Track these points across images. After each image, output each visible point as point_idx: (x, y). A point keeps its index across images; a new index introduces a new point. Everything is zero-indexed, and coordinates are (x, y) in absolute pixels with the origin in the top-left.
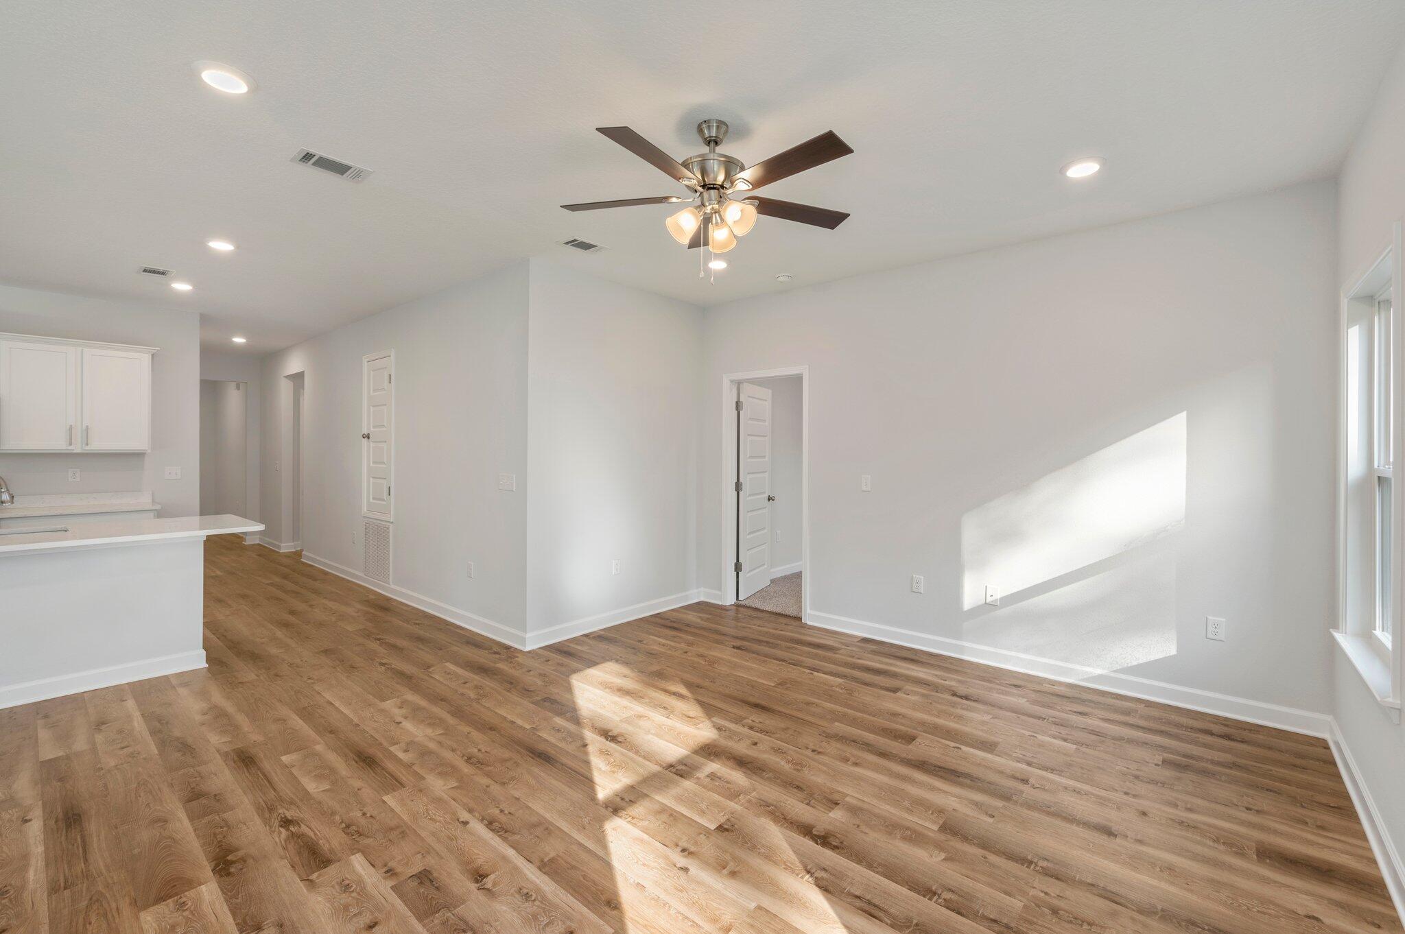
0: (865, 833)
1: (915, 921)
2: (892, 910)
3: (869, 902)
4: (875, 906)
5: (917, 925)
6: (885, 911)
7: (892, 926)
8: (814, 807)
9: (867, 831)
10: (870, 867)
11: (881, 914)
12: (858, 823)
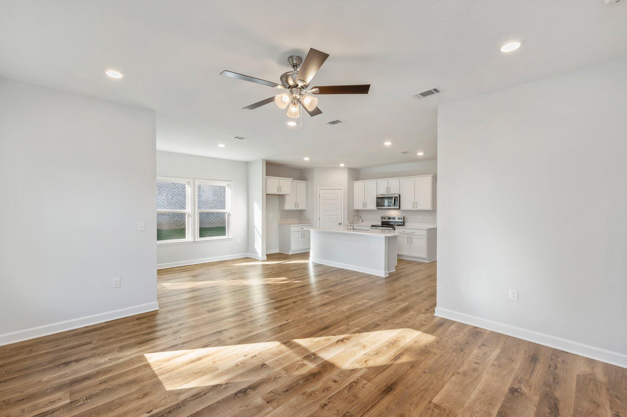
0: (240, 407)
1: (182, 407)
2: (192, 402)
3: (201, 396)
4: (198, 398)
5: (181, 407)
6: (193, 400)
7: (186, 400)
8: (268, 393)
9: (242, 409)
10: (219, 402)
11: (193, 398)
12: (249, 407)
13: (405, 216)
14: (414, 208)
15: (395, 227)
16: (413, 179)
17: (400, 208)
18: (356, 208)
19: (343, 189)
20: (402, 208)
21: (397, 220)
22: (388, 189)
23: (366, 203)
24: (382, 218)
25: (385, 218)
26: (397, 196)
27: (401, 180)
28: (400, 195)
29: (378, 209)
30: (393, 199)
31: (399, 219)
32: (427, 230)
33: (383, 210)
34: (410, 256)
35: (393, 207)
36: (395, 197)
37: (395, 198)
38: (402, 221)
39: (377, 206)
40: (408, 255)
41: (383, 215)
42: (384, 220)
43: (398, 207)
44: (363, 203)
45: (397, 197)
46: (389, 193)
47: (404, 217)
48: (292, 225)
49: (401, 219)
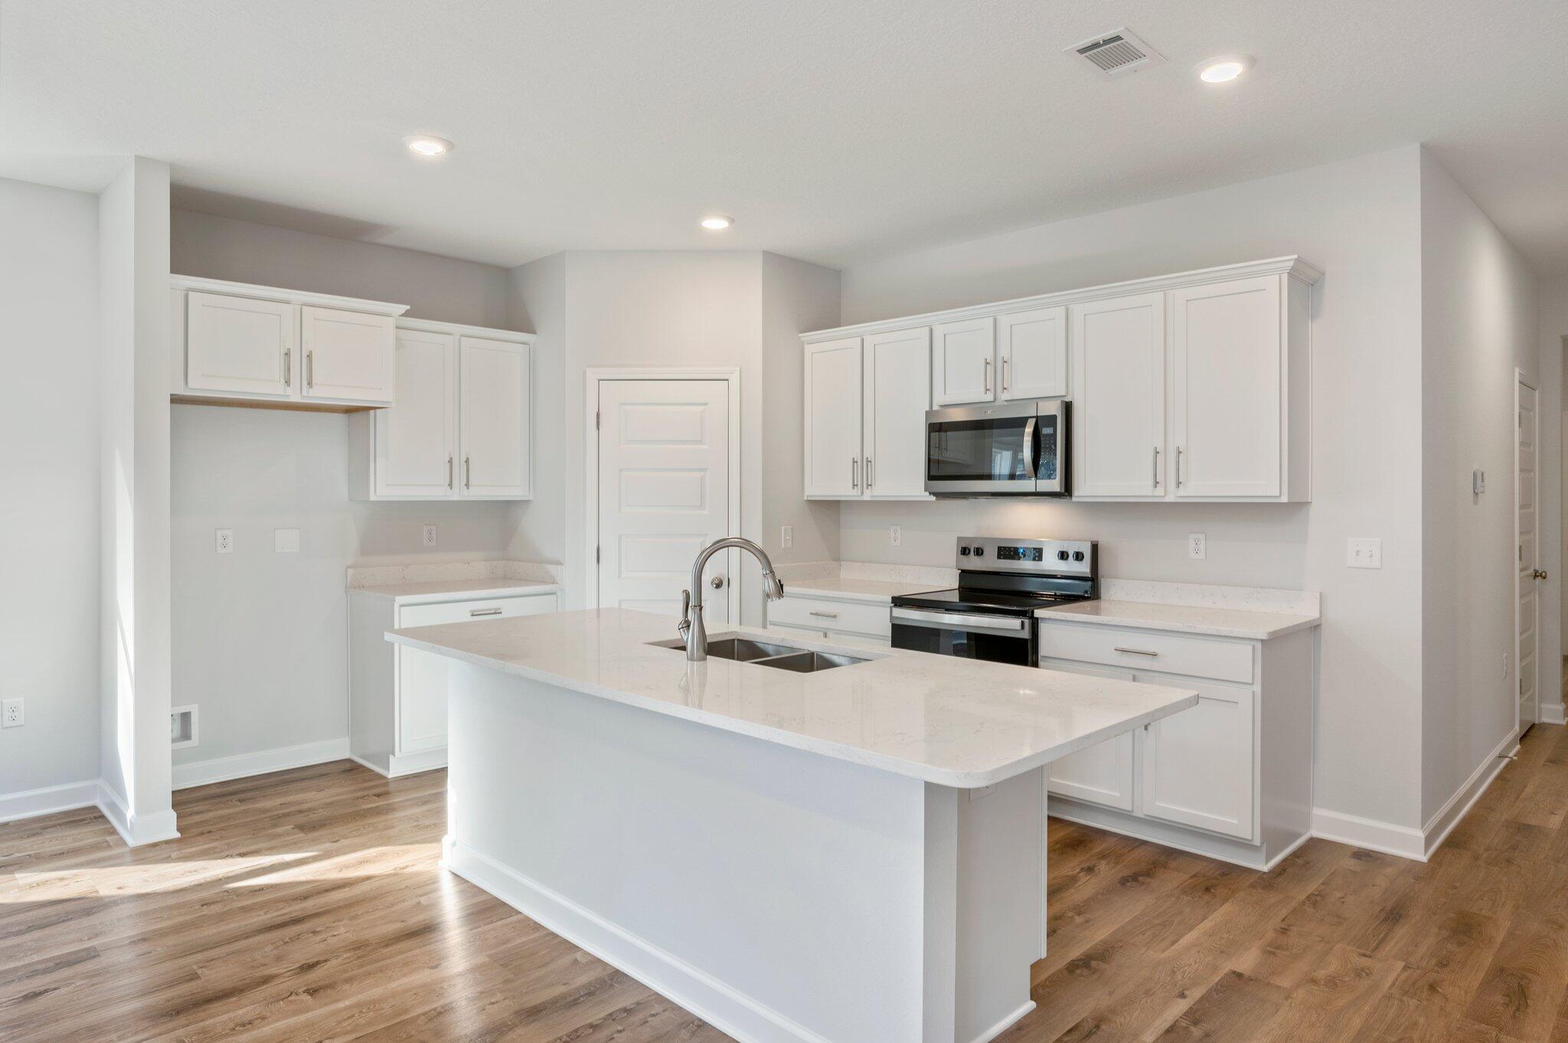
13: (1103, 540)
14: (1160, 491)
15: (1039, 613)
16: (1159, 296)
17: (1067, 490)
18: (816, 489)
19: (737, 375)
20: (1083, 489)
21: (1050, 563)
22: (996, 367)
23: (868, 461)
24: (965, 551)
25: (979, 552)
26: (1053, 409)
27: (1078, 310)
28: (1068, 408)
29: (940, 495)
30: (1029, 430)
31: (1063, 556)
32: (1259, 646)
33: (972, 501)
34: (1138, 814)
35: (1028, 485)
36: (1037, 417)
37: (1042, 422)
38: (1083, 568)
39: (931, 477)
40: (1126, 806)
41: (969, 533)
42: (974, 563)
43: (1055, 484)
44: (854, 462)
45: (1051, 420)
46: (1005, 396)
47: (1095, 548)
48: (400, 599)
49: (1079, 556)
